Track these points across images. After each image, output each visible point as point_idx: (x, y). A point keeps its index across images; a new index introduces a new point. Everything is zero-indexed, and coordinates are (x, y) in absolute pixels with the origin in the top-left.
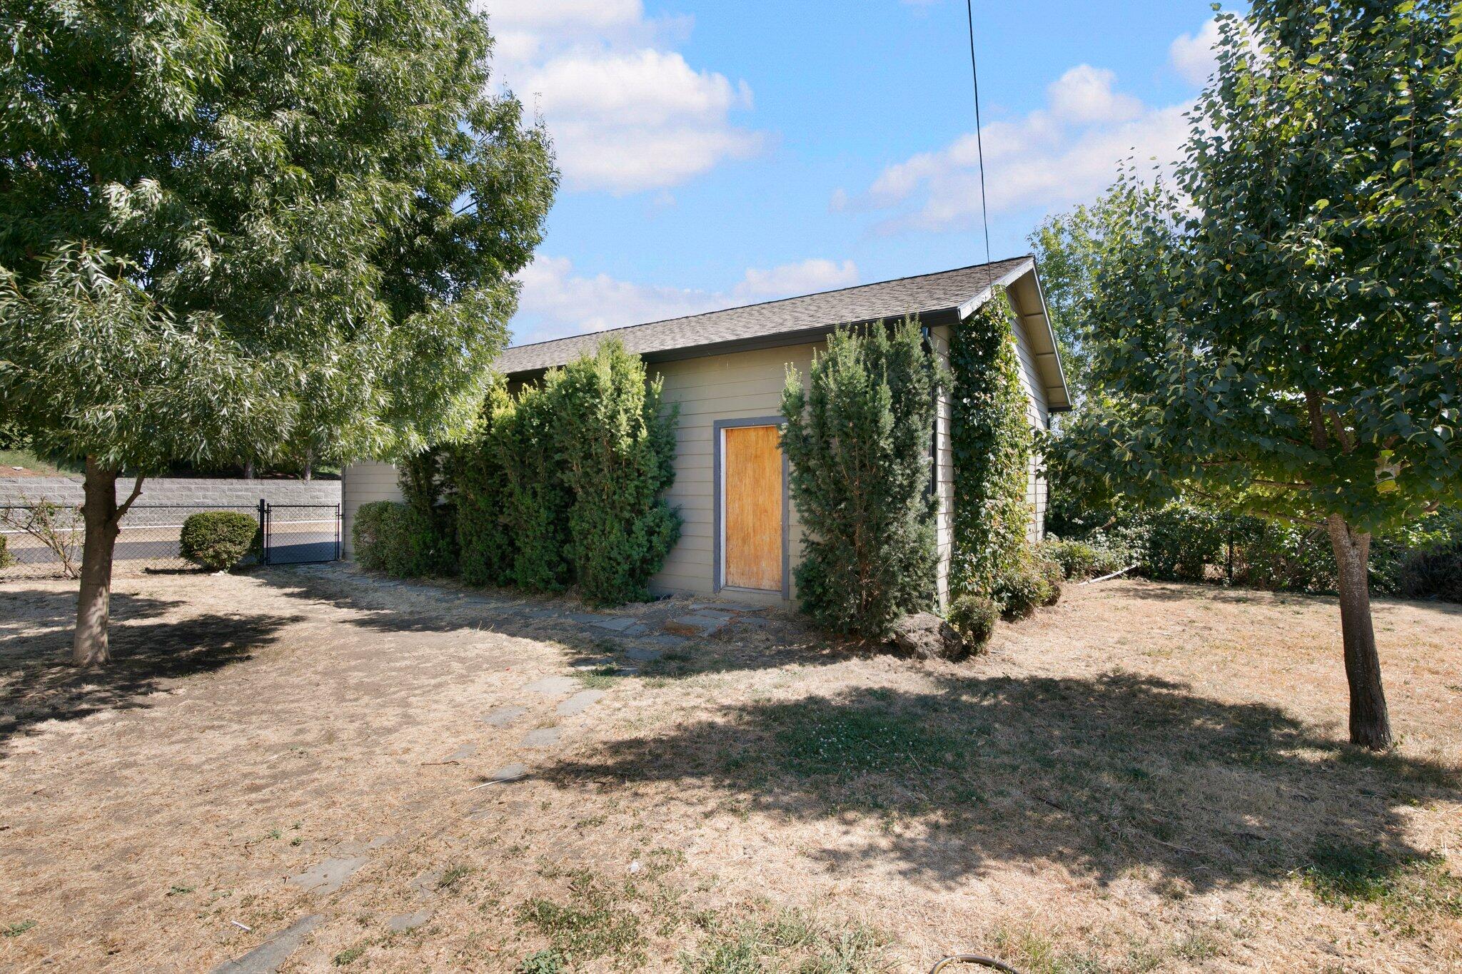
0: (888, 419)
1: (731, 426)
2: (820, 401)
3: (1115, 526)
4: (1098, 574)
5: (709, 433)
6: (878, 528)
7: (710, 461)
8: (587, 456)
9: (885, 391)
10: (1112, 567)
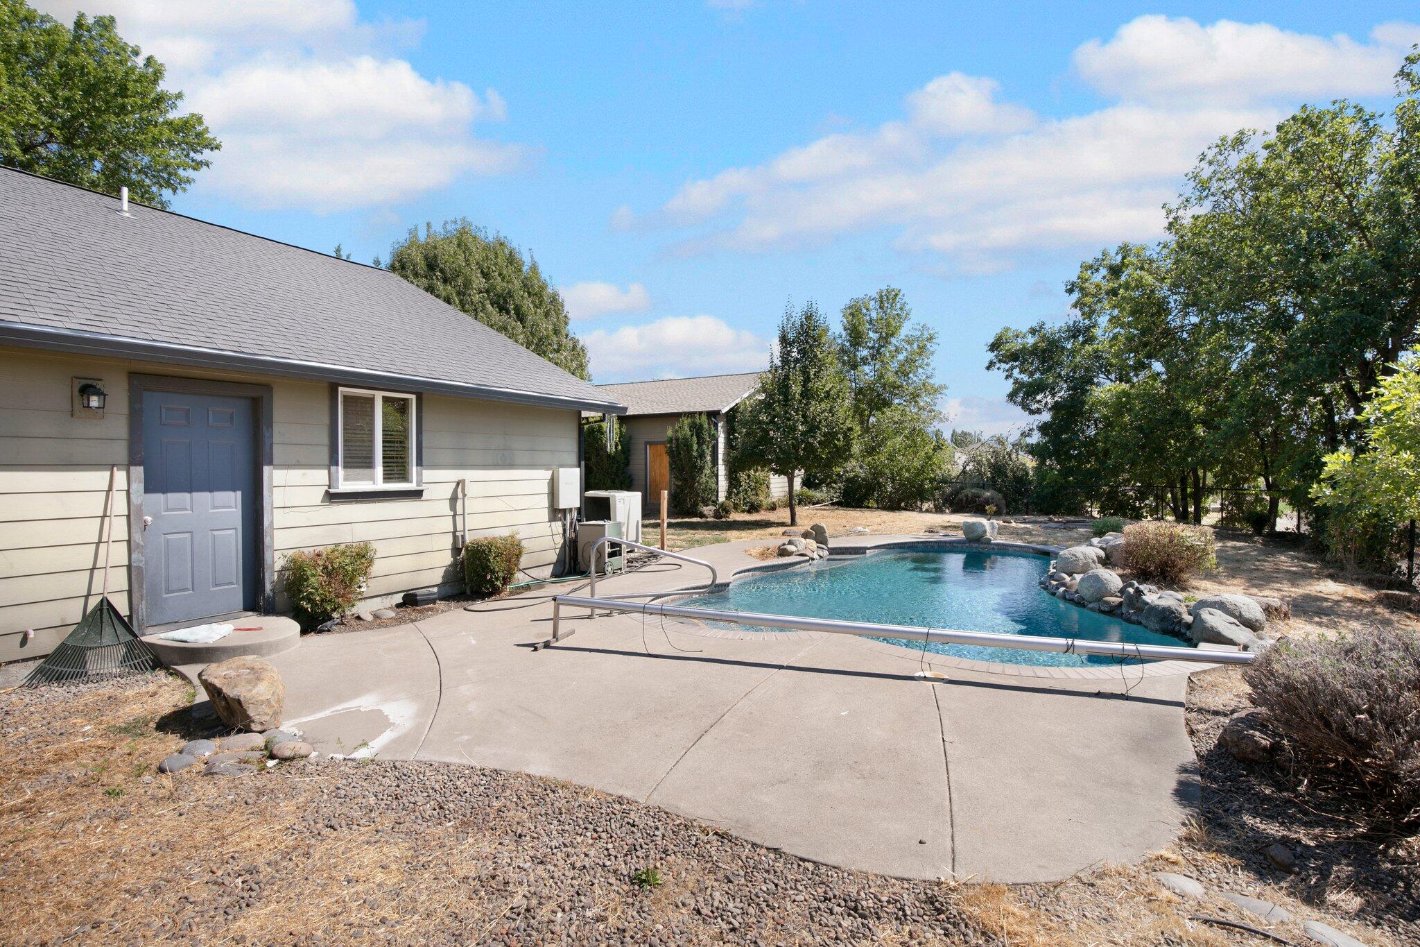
0: (695, 447)
1: (651, 444)
2: (677, 440)
3: (830, 483)
4: (814, 504)
5: (643, 447)
6: (693, 479)
7: (643, 457)
8: (598, 455)
9: (695, 438)
10: (823, 501)
